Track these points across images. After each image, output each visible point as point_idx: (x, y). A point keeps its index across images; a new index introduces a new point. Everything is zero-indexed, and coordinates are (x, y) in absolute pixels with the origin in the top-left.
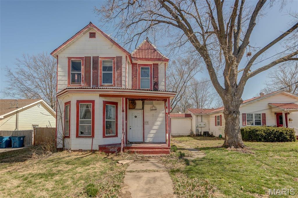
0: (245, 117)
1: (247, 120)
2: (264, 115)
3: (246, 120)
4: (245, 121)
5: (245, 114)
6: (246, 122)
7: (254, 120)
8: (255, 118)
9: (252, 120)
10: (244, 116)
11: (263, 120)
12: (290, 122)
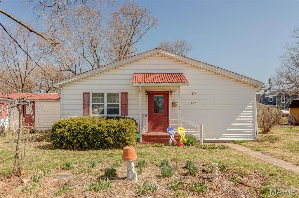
0: (89, 99)
1: (92, 105)
2: (125, 95)
3: (89, 105)
4: (88, 107)
5: (89, 93)
6: (89, 109)
7: (106, 106)
8: (108, 101)
9: (102, 105)
10: (86, 97)
11: (122, 105)
12: (174, 108)
